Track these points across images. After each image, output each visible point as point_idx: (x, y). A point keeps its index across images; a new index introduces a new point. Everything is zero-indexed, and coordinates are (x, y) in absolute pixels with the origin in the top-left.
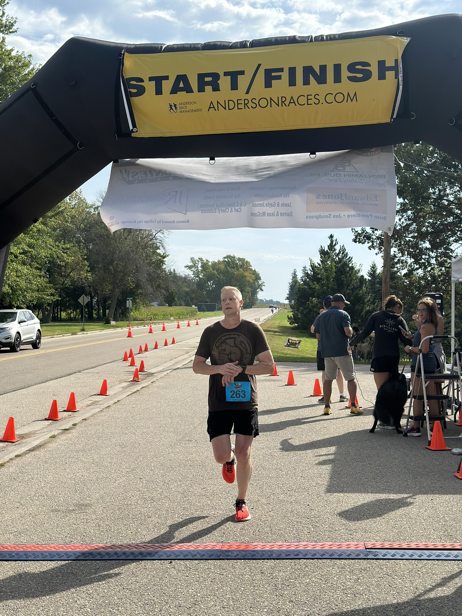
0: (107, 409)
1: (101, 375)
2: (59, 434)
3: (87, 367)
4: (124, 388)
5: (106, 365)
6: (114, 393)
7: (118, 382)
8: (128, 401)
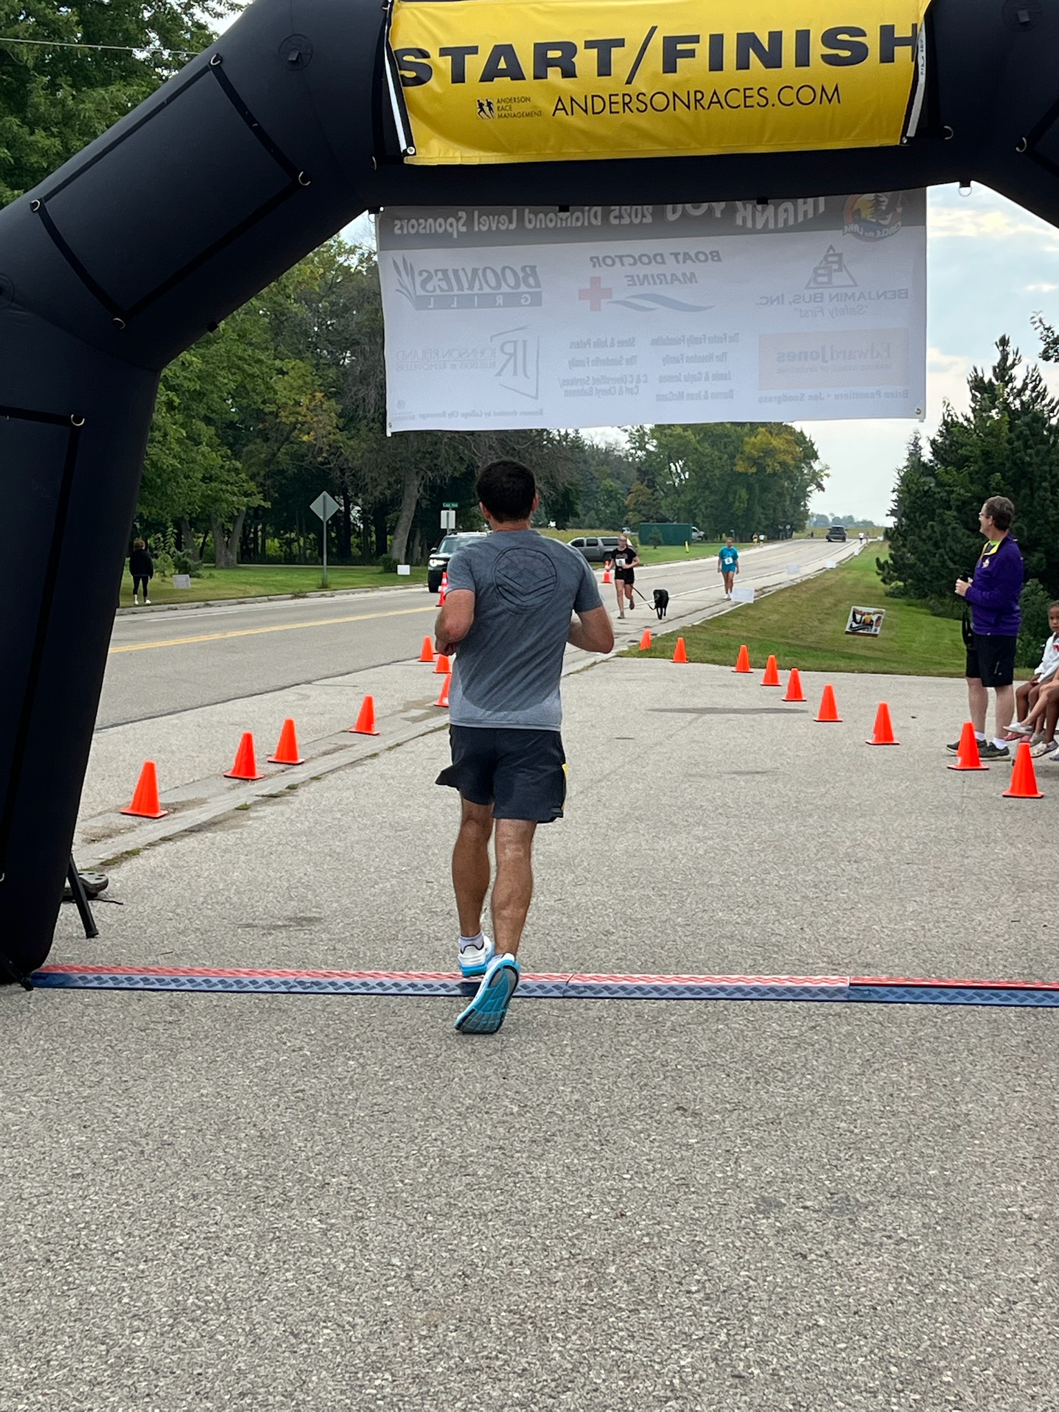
0: (369, 761)
1: (362, 691)
2: (256, 803)
3: (326, 673)
4: (415, 720)
5: (376, 669)
6: (389, 729)
7: (401, 708)
8: (420, 745)
